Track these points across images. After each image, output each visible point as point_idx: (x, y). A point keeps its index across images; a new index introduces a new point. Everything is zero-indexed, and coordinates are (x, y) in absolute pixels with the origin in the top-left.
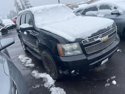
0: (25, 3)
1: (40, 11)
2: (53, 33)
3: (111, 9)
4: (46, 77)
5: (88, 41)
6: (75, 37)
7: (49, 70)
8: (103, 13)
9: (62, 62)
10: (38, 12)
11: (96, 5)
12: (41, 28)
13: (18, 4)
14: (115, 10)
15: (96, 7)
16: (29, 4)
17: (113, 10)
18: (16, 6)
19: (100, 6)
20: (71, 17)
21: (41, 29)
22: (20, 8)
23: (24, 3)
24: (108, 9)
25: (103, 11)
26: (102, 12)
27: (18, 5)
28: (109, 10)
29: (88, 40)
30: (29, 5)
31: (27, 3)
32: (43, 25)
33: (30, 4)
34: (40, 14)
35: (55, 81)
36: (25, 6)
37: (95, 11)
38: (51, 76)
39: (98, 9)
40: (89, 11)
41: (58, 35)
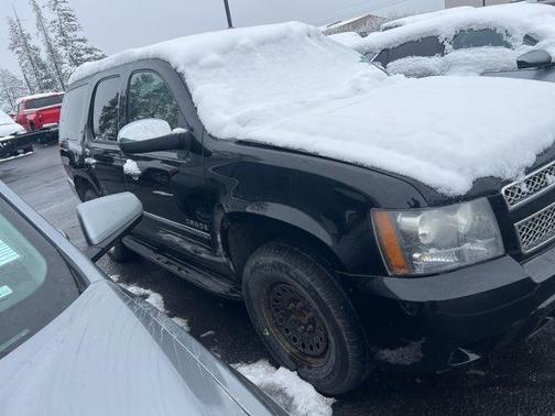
0: (63, 34)
1: (215, 57)
2: (334, 156)
3: (508, 46)
4: (278, 382)
5: (524, 188)
6: (468, 170)
7: (286, 348)
8: (474, 63)
9: (394, 304)
10: (204, 61)
11: (436, 30)
12: (241, 137)
13: (29, 42)
14: (531, 48)
15: (435, 38)
16: (79, 40)
17: (521, 51)
18: (20, 49)
19: (454, 33)
20: (366, 79)
21: (241, 142)
22: (38, 60)
23: (56, 33)
24: (495, 45)
25: (473, 56)
26: (466, 59)
27: (26, 45)
28: (502, 49)
29: (525, 185)
30: (81, 43)
31: (70, 34)
32: (244, 122)
33: (84, 40)
34: (215, 71)
35: (332, 400)
36: (61, 50)
37: (431, 54)
38: (302, 378)
39: (448, 47)
40: (405, 56)
41: (369, 164)
